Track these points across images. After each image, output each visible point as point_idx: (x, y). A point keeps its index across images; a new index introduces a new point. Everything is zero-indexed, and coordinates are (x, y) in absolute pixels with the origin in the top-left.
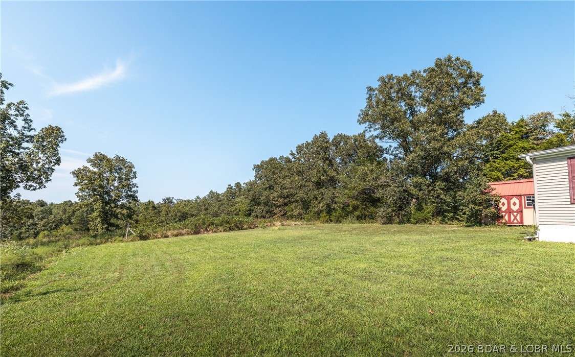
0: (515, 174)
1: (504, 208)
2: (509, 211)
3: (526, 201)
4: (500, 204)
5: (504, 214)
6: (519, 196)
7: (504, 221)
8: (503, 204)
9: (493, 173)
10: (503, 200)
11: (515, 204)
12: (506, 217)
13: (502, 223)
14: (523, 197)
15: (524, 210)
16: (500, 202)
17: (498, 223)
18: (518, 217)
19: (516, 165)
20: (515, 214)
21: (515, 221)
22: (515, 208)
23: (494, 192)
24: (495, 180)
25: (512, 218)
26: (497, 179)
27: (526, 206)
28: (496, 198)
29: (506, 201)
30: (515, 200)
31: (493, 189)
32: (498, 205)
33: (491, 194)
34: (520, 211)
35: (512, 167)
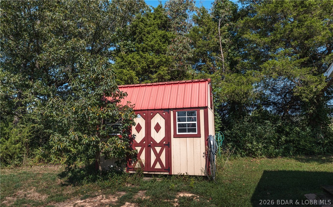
0: (155, 76)
1: (139, 137)
2: (149, 144)
3: (177, 123)
4: (134, 128)
5: (138, 149)
6: (165, 112)
7: (137, 165)
8: (139, 128)
9: (125, 71)
10: (140, 120)
11: (158, 128)
12: (143, 157)
13: (134, 169)
14: (172, 112)
15: (175, 142)
16: (134, 124)
17: (128, 170)
18: (163, 157)
19: (156, 61)
20: (158, 149)
21: (158, 166)
22: (158, 137)
23: (123, 102)
24: (127, 82)
25: (153, 158)
26: (129, 82)
27: (178, 133)
28: (126, 115)
29: (144, 121)
30: (158, 119)
31: (122, 95)
32: (129, 130)
33: (118, 104)
34: (166, 144)
35: (150, 62)
